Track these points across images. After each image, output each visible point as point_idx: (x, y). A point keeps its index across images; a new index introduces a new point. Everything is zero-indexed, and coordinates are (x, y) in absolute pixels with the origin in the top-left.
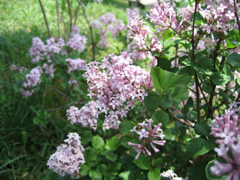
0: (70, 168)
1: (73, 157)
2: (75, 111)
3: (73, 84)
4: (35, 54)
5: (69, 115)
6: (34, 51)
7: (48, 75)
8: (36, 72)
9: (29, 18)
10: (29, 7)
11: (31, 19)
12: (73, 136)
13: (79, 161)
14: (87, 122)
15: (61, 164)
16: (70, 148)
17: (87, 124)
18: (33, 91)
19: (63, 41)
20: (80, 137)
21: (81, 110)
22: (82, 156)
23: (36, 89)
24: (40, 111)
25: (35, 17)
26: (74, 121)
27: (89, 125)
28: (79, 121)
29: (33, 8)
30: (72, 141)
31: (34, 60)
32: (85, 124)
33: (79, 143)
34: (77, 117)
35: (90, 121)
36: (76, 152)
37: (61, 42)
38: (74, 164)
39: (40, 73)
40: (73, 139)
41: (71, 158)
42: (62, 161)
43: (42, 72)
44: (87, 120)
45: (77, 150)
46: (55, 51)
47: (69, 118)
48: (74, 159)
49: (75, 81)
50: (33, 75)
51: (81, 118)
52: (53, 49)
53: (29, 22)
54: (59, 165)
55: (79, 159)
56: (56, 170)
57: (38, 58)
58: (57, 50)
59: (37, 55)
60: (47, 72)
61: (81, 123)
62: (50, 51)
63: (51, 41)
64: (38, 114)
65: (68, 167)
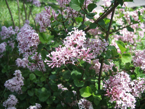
0: (16, 88)
1: (18, 82)
2: (20, 60)
4: (3, 35)
5: (17, 63)
6: (3, 34)
7: (11, 47)
8: (3, 45)
9: (3, 17)
10: (3, 10)
11: (5, 17)
12: (17, 72)
13: (21, 84)
14: (26, 65)
15: (11, 85)
16: (16, 77)
17: (25, 66)
18: (2, 55)
19: (18, 28)
20: (21, 72)
21: (23, 59)
22: (23, 82)
23: (4, 54)
24: (5, 66)
25: (6, 16)
26: (19, 65)
27: (26, 67)
28: (22, 65)
29: (6, 11)
30: (17, 74)
31: (3, 38)
32: (24, 66)
33: (21, 75)
34: (21, 63)
36: (19, 79)
37: (17, 29)
38: (18, 85)
39: (6, 45)
41: (17, 82)
42: (12, 83)
43: (7, 45)
44: (25, 64)
45: (20, 79)
46: (13, 34)
47: (17, 64)
48: (18, 83)
50: (2, 47)
51: (23, 64)
52: (12, 33)
53: (3, 19)
54: (10, 85)
55: (21, 83)
56: (9, 88)
57: (5, 37)
58: (14, 33)
59: (4, 35)
60: (10, 45)
61: (23, 66)
62: (10, 33)
63: (10, 28)
64: (4, 68)
65: (15, 87)
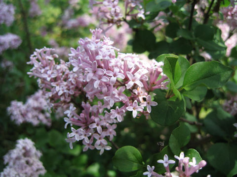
1: (29, 169)
3: (8, 68)
12: (24, 145)
13: (38, 173)
14: (38, 119)
16: (23, 160)
17: (38, 122)
26: (21, 120)
27: (41, 121)
32: (35, 122)
34: (24, 115)
35: (41, 117)
36: (31, 161)
40: (24, 148)
44: (37, 117)
47: (13, 118)
48: (32, 172)
49: (9, 63)
51: (30, 115)
55: (38, 170)
